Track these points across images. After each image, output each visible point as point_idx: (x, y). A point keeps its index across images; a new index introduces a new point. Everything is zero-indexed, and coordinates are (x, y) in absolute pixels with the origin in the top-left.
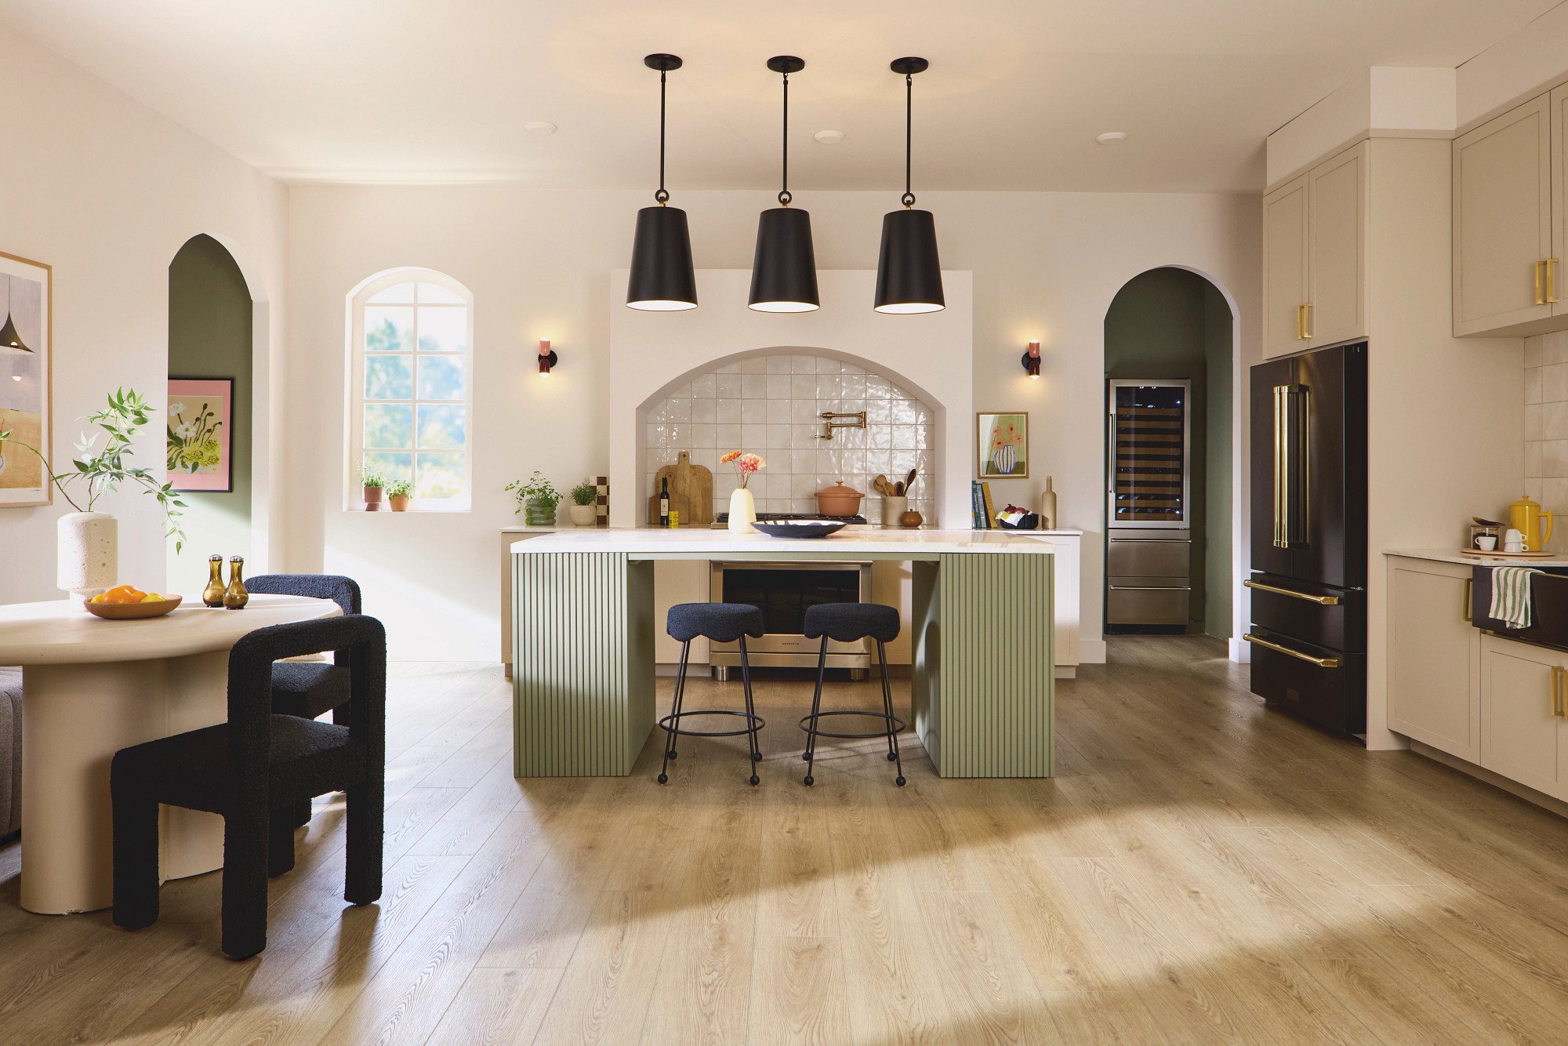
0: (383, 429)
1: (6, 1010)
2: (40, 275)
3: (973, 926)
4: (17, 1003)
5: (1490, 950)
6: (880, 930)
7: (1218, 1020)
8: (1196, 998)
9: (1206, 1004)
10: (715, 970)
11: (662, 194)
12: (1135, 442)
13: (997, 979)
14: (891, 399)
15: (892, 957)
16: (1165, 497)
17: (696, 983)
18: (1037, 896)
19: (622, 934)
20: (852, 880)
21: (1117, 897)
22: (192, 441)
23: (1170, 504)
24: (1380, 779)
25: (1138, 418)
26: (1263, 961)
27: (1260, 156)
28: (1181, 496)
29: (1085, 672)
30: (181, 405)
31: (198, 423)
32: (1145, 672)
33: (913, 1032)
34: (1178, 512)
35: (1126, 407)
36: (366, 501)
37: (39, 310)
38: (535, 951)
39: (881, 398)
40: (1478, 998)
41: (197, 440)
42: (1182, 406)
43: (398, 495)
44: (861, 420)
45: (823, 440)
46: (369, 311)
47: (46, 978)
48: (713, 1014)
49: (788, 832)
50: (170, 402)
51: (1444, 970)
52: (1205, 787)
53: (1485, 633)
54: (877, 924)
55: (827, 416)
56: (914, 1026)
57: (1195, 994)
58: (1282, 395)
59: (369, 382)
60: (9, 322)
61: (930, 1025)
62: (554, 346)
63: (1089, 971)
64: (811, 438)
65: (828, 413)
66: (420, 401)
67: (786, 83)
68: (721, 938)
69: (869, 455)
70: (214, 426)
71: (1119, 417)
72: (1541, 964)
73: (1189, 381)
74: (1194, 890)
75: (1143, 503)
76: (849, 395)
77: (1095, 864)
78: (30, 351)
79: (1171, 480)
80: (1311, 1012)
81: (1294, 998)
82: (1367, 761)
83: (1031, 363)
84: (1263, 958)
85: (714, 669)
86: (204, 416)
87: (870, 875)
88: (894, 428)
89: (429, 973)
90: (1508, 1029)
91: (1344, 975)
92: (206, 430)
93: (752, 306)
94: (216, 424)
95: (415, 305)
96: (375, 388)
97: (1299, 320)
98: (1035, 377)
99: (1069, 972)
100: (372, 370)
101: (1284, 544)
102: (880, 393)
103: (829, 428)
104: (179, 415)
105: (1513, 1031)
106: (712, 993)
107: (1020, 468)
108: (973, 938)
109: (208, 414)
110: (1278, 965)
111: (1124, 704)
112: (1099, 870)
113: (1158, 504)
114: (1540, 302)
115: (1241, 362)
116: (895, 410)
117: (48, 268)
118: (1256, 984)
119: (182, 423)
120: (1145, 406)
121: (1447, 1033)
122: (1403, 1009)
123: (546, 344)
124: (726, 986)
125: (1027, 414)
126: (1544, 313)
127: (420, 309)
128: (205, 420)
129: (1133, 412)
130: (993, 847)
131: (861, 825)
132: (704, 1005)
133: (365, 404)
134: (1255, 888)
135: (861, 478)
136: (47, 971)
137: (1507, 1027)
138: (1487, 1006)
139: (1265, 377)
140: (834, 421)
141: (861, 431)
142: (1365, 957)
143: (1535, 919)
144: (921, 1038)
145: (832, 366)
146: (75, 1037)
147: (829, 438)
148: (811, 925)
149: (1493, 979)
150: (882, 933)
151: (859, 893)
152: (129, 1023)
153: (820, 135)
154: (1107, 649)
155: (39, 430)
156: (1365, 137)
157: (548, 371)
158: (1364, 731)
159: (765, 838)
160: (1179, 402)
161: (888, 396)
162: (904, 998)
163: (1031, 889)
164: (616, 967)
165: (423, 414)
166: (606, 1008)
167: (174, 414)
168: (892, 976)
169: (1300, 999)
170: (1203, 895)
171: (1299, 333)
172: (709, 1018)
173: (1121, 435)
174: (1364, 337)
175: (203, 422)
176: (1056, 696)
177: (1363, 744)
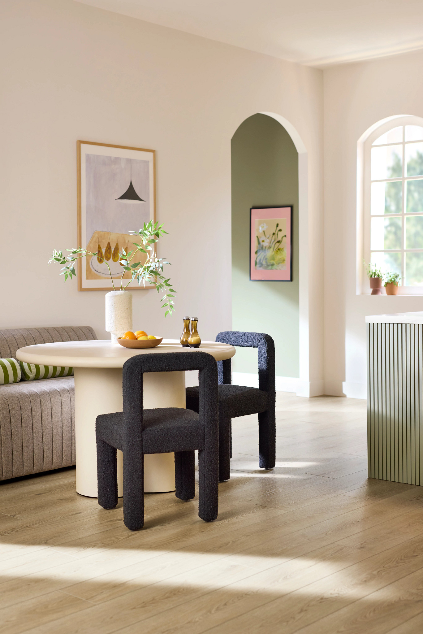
2: (149, 156)
22: (267, 248)
30: (265, 225)
36: (371, 288)
37: (148, 178)
41: (270, 248)
43: (389, 283)
60: (131, 186)
70: (282, 238)
78: (143, 201)
86: (277, 231)
92: (276, 241)
95: (404, 143)
104: (264, 231)
109: (279, 231)
117: (153, 151)
127: (406, 146)
128: (277, 234)
167: (261, 231)
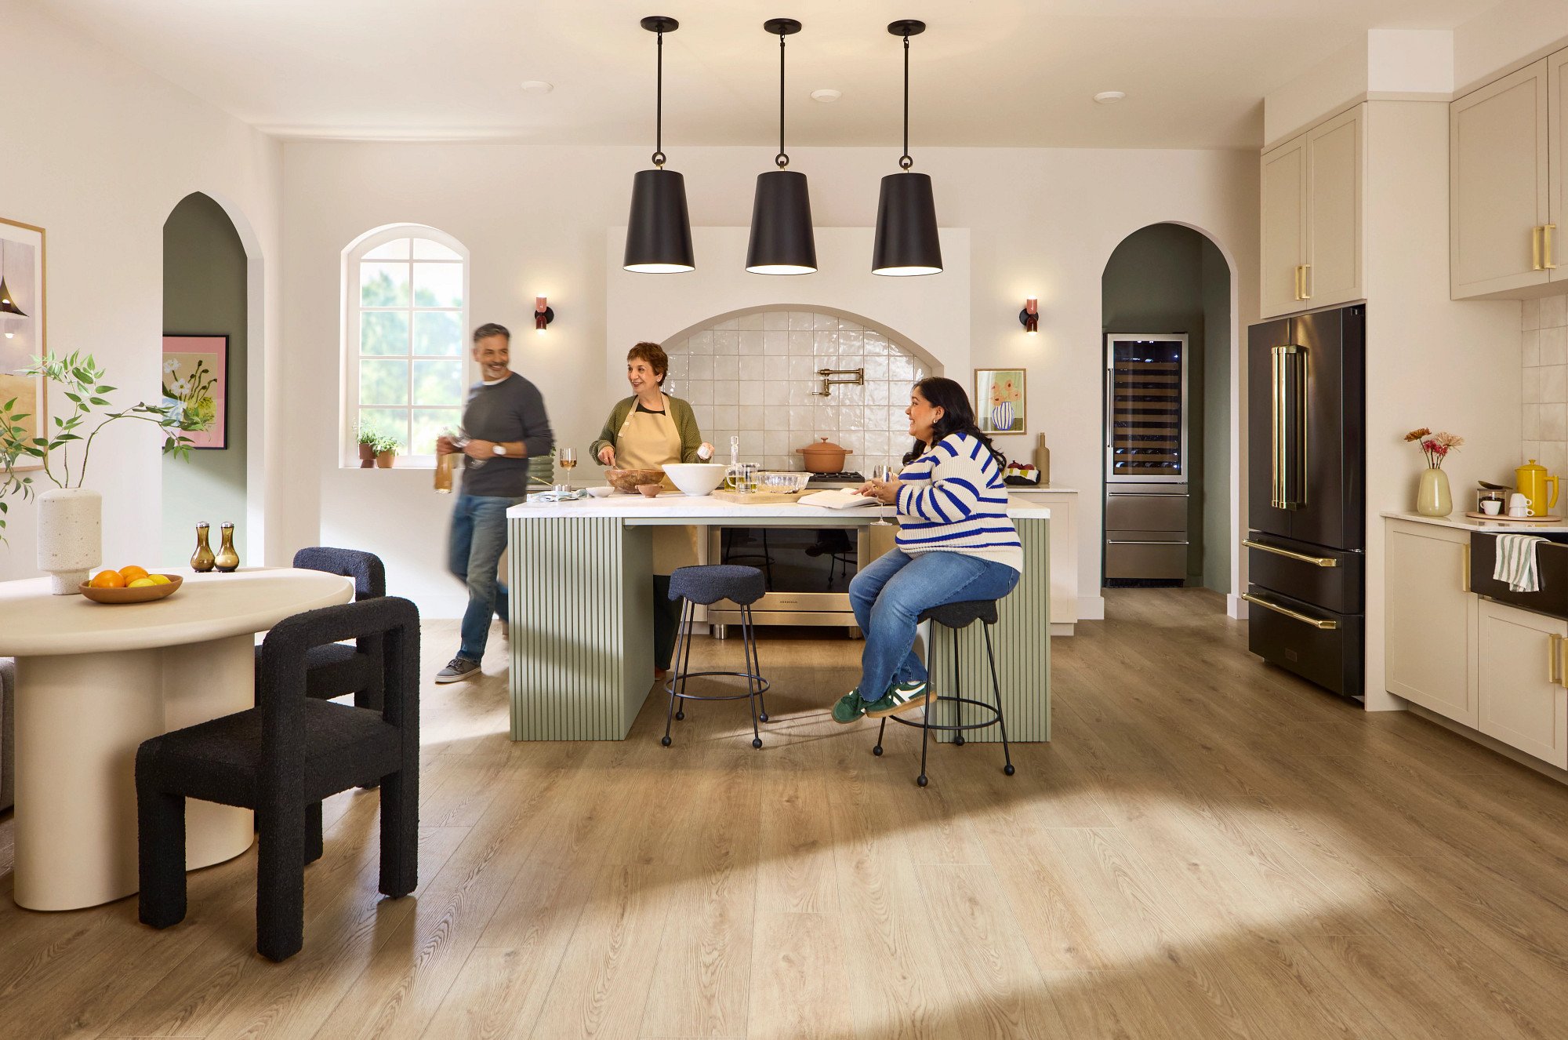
0: (380, 382)
1: (6, 993)
2: (34, 238)
3: (973, 901)
4: (16, 986)
5: (1489, 925)
6: (880, 906)
7: (1218, 1002)
8: (1196, 977)
9: (1206, 985)
10: (716, 949)
11: (659, 157)
12: (1133, 396)
13: (997, 958)
14: (889, 355)
15: (892, 935)
16: (1162, 451)
17: (697, 963)
18: (1036, 869)
19: (622, 910)
20: (852, 853)
21: (1117, 869)
22: (187, 398)
23: (1167, 458)
24: (1379, 743)
25: (1135, 372)
26: (1262, 938)
27: (1257, 114)
28: (1179, 450)
29: (1083, 628)
30: (176, 362)
31: (193, 380)
32: (1143, 627)
33: (914, 1015)
34: (1175, 466)
35: (1123, 361)
36: (361, 458)
37: (32, 274)
38: (534, 929)
39: (879, 355)
40: (1476, 977)
41: (192, 397)
42: (1179, 361)
43: (384, 452)
44: (860, 377)
45: (820, 397)
46: (364, 267)
47: (45, 959)
48: (713, 996)
49: (788, 801)
50: (164, 360)
51: (1443, 948)
52: (1204, 751)
53: (1483, 598)
54: (877, 899)
55: (825, 372)
56: (913, 1009)
57: (1195, 973)
58: (1280, 356)
59: (365, 336)
60: (3, 288)
61: (931, 1007)
62: (550, 303)
63: (1089, 949)
64: (809, 395)
65: (826, 370)
66: (416, 358)
67: (783, 45)
68: (721, 915)
69: (867, 412)
70: (209, 383)
71: (1117, 371)
72: (1538, 940)
73: (1186, 336)
74: (1194, 862)
75: (1141, 458)
76: (847, 351)
77: (1095, 834)
78: (24, 315)
79: (1169, 435)
80: (1310, 992)
81: (1293, 977)
82: (1365, 723)
83: (1029, 319)
84: (1262, 935)
85: (712, 627)
86: (199, 372)
87: (869, 847)
88: (891, 383)
89: (429, 954)
90: (1507, 1010)
91: (1343, 953)
92: (200, 387)
93: (750, 269)
94: (211, 381)
95: (411, 261)
96: (371, 341)
97: (1297, 281)
98: (1032, 333)
99: (1069, 950)
100: (368, 323)
101: (1282, 504)
102: (877, 350)
103: (827, 385)
104: (174, 372)
105: (1512, 1012)
106: (713, 974)
107: (1018, 425)
108: (973, 914)
109: (203, 371)
110: (1277, 942)
111: (1123, 663)
112: (1098, 840)
113: (1157, 458)
114: (1537, 267)
115: (1239, 322)
116: (892, 367)
117: (42, 231)
118: (1256, 963)
119: (177, 380)
120: (1143, 361)
121: (1447, 1015)
122: (1403, 989)
123: (542, 301)
124: (727, 966)
125: (1024, 370)
126: (1541, 279)
127: (415, 264)
128: (200, 377)
129: (1131, 366)
130: (993, 816)
131: (861, 793)
132: (705, 987)
133: (361, 360)
134: (1254, 859)
135: (859, 435)
136: (46, 952)
137: (1506, 1008)
138: (1486, 985)
139: (1263, 336)
140: (831, 378)
141: (860, 386)
142: (1364, 933)
143: (1533, 892)
144: (922, 1021)
145: (829, 322)
146: (75, 1022)
147: (827, 394)
148: (812, 899)
149: (1491, 956)
150: (883, 908)
151: (859, 866)
152: (129, 1007)
153: (817, 94)
154: (1105, 604)
155: (34, 393)
156: (1362, 99)
157: (545, 327)
158: (1362, 692)
159: (765, 807)
160: (1176, 356)
161: (886, 352)
162: (904, 978)
163: (1031, 860)
164: (616, 947)
165: (419, 368)
166: (606, 990)
167: (168, 370)
168: (893, 955)
169: (1299, 977)
170: (1202, 867)
171: (1297, 293)
172: (709, 1000)
173: (1119, 389)
174: (1362, 300)
175: (197, 378)
176: (1052, 656)
177: (1362, 705)
